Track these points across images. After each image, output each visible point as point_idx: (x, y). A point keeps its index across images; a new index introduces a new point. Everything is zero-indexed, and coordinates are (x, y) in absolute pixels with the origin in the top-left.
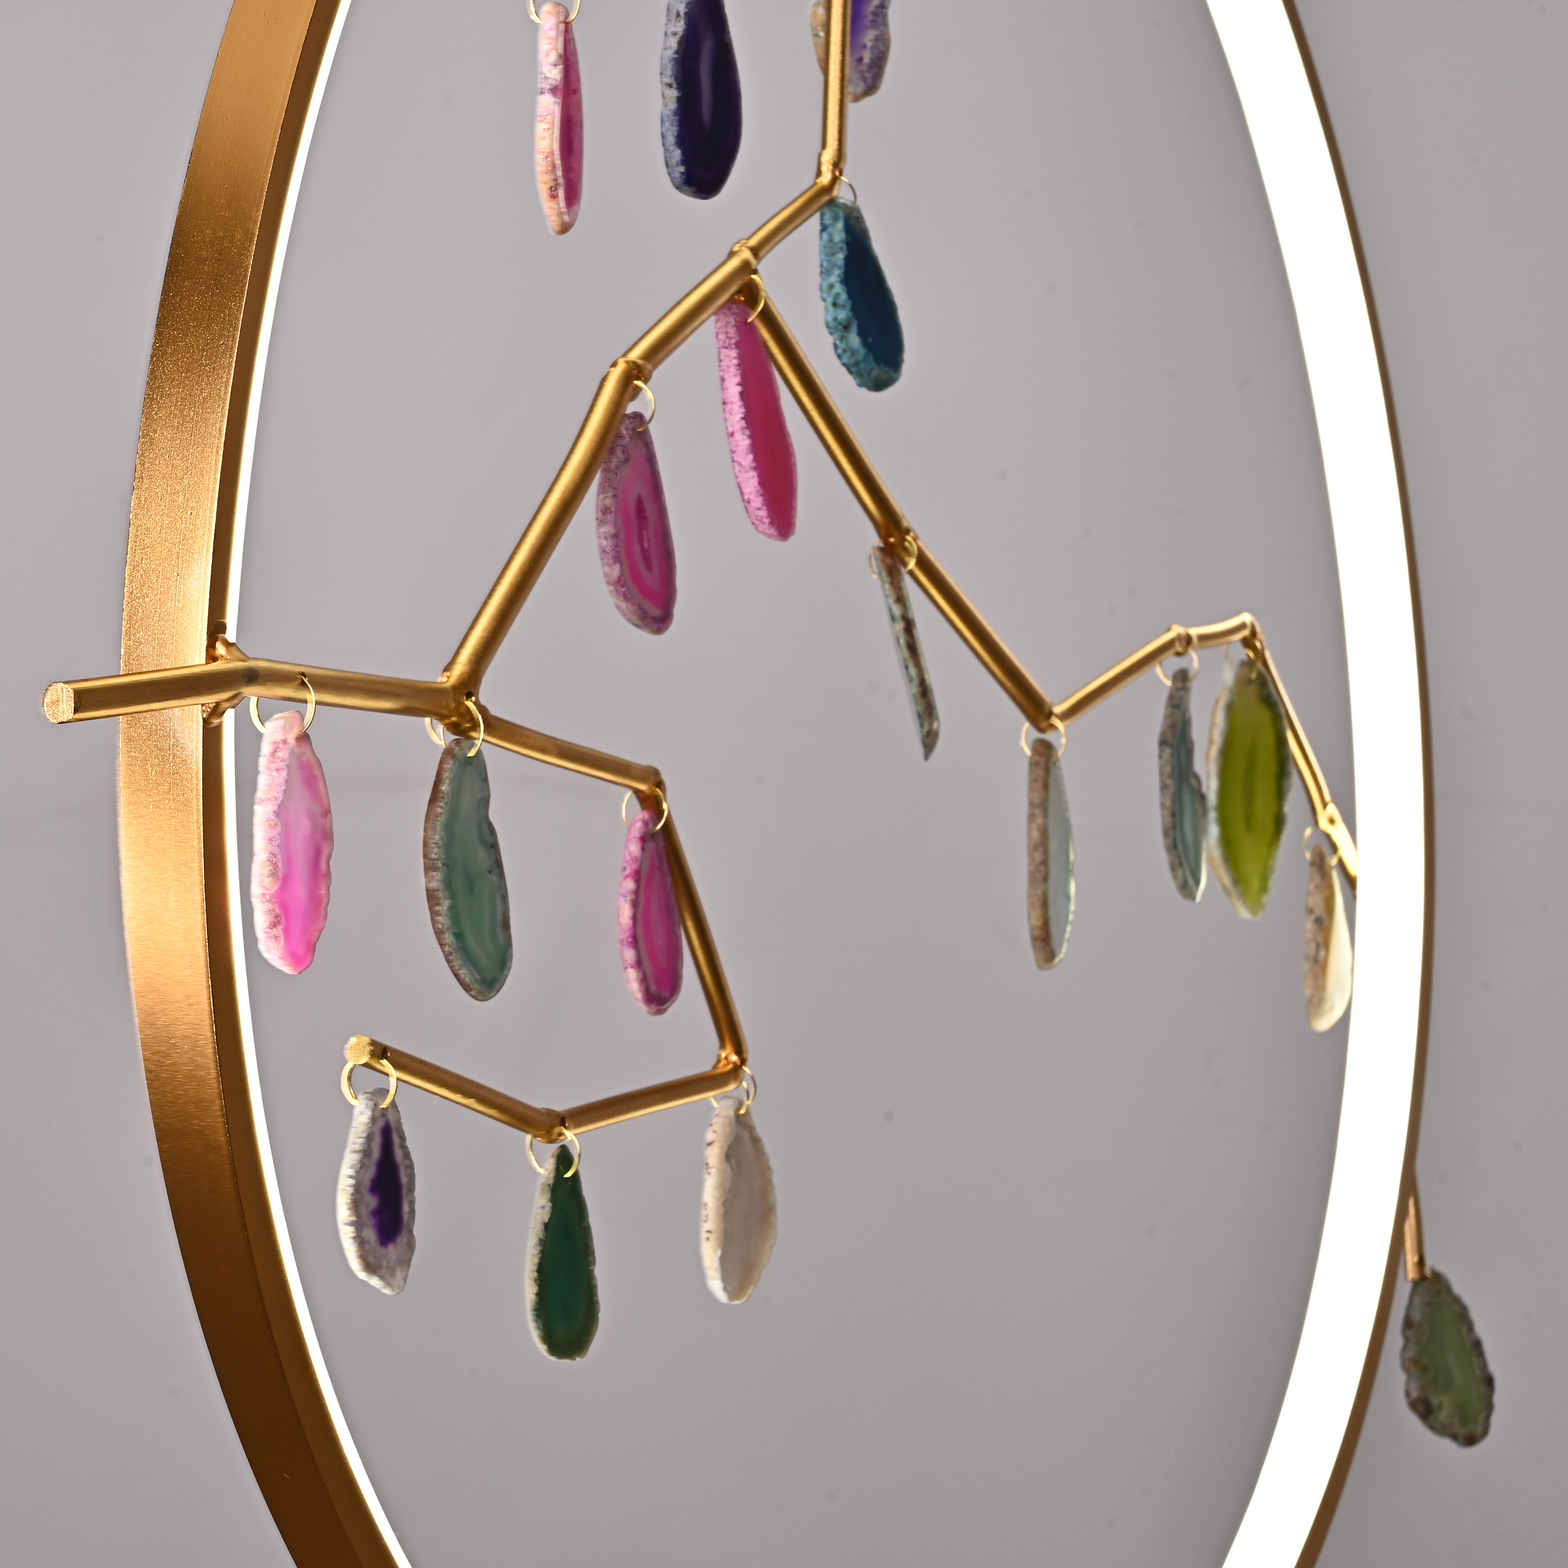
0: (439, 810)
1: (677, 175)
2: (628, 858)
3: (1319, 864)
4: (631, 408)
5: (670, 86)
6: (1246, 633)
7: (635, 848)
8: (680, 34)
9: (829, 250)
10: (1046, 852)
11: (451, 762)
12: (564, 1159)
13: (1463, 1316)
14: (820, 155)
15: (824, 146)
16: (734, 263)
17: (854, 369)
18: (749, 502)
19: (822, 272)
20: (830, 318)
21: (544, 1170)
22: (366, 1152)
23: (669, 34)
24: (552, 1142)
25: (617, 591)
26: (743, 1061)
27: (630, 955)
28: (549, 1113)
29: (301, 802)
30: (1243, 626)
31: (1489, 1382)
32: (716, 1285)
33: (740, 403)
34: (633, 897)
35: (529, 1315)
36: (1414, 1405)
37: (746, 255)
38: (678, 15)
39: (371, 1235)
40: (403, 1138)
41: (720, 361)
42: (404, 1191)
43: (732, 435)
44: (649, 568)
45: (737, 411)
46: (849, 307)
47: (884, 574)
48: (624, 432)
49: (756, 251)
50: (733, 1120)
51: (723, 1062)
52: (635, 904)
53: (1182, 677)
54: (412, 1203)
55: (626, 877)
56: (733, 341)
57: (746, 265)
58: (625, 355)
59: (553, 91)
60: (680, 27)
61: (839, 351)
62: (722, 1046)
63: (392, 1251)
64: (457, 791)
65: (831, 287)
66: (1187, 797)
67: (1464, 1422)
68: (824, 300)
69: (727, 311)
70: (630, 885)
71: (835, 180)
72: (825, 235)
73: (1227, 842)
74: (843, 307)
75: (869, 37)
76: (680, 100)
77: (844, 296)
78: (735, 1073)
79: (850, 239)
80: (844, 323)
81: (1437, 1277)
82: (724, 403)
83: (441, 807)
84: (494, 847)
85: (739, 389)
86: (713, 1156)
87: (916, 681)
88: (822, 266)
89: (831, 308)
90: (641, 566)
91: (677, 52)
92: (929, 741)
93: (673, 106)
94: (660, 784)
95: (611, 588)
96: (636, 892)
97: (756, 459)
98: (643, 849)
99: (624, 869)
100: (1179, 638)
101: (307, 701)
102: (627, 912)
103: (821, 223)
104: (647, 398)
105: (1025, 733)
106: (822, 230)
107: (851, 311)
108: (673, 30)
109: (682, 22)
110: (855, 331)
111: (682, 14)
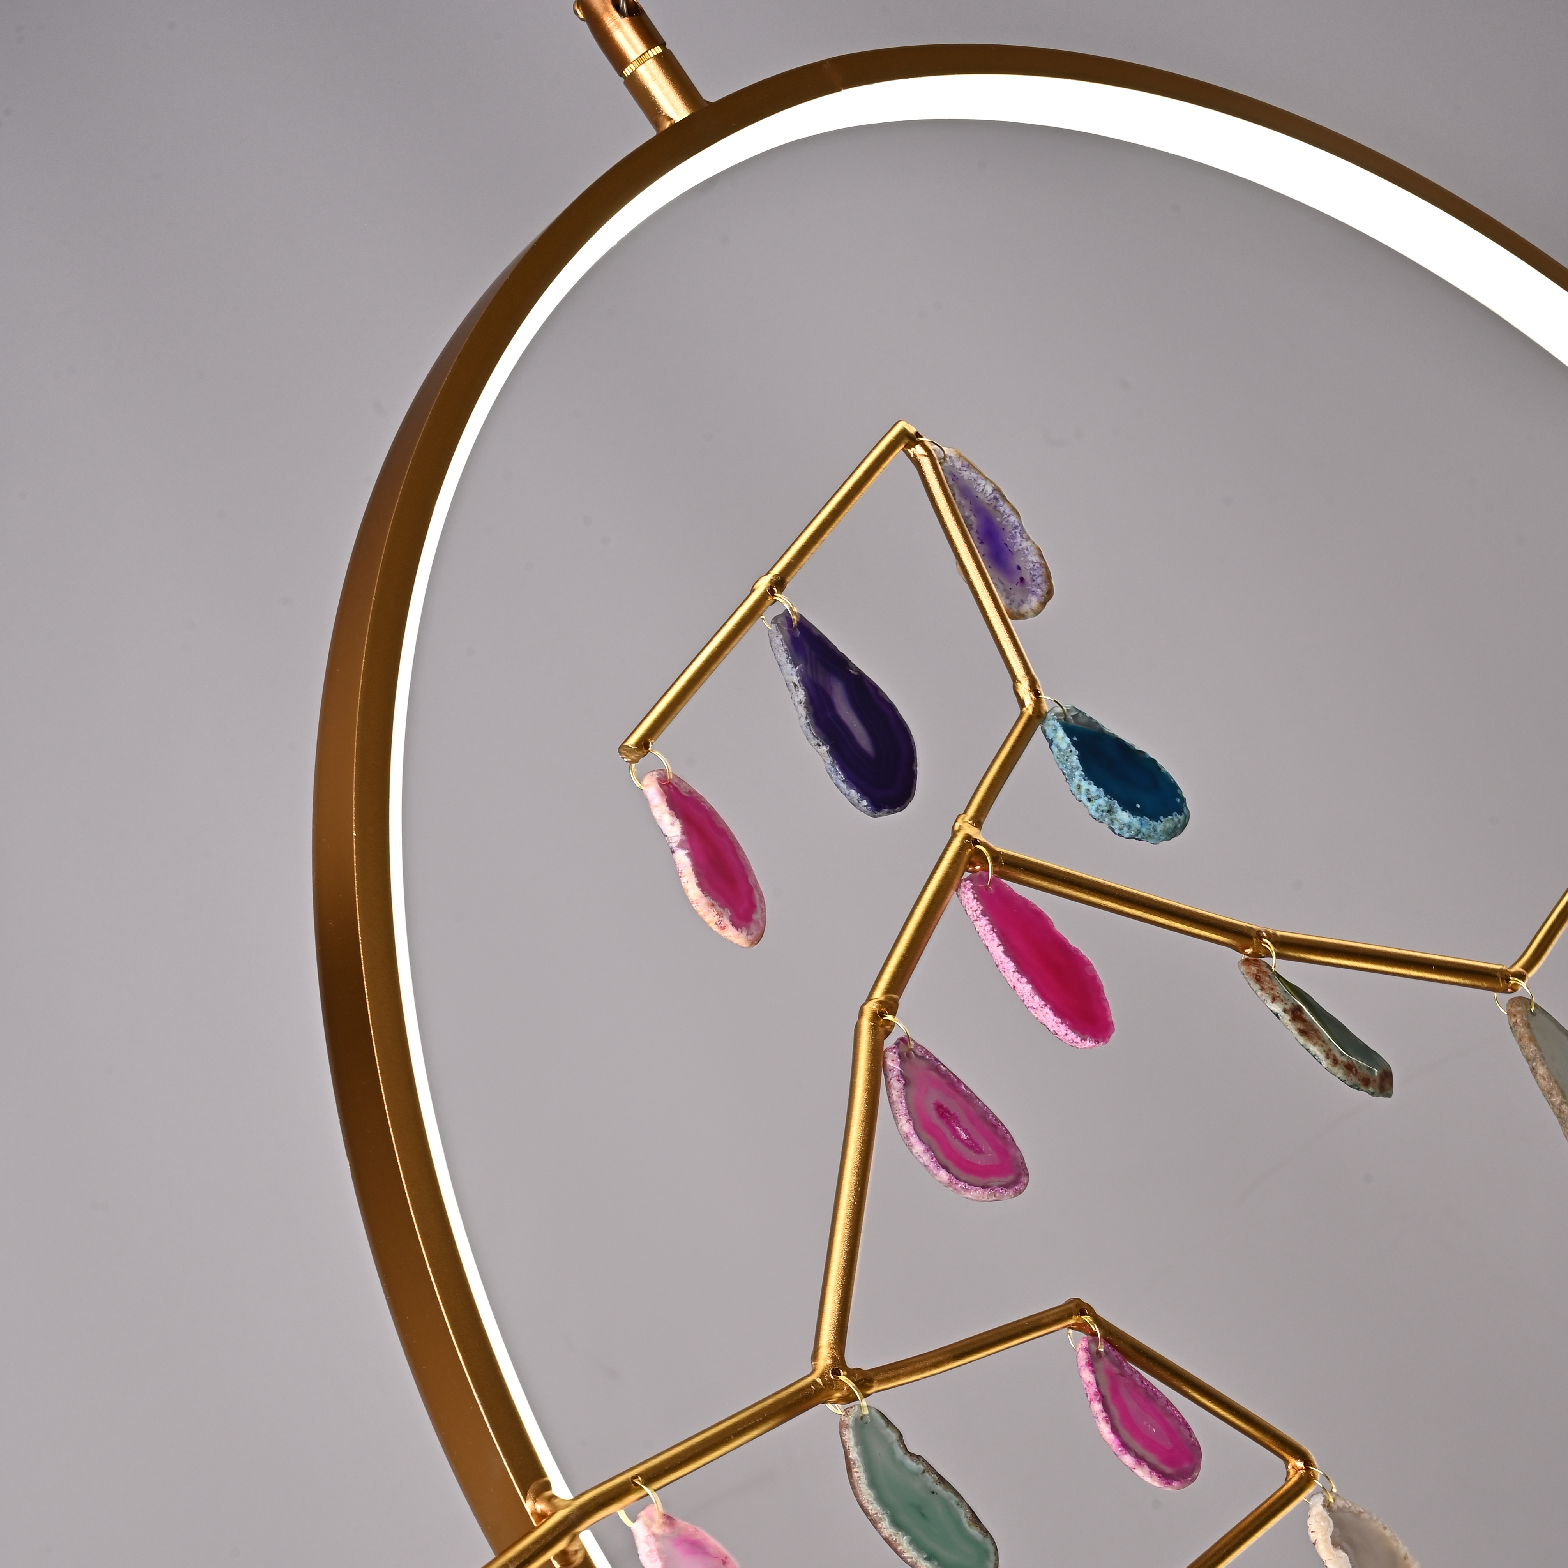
1: (866, 807)
2: (1085, 1386)
4: (890, 1041)
5: (820, 744)
7: (1087, 1376)
8: (803, 700)
9: (1062, 757)
11: (851, 1431)
14: (1015, 689)
15: (1016, 682)
16: (956, 843)
17: (1139, 836)
19: (1067, 780)
20: (1093, 812)
23: (796, 704)
26: (1308, 1462)
27: (1128, 1459)
33: (1008, 960)
34: (1104, 1414)
37: (966, 828)
38: (795, 686)
43: (1015, 987)
44: (979, 1151)
45: (1010, 966)
46: (1103, 794)
47: (1253, 984)
48: (892, 1065)
49: (977, 819)
50: (1328, 1512)
51: (1293, 1474)
52: (1110, 1420)
55: (1093, 1403)
56: (979, 912)
57: (971, 837)
58: (870, 999)
59: (681, 846)
60: (801, 694)
61: (1117, 832)
64: (866, 1453)
65: (1079, 787)
68: (1081, 801)
69: (963, 890)
70: (1099, 1407)
71: (1038, 701)
72: (1053, 747)
74: (1098, 797)
75: (1018, 557)
76: (831, 752)
77: (1093, 788)
78: (1307, 1475)
79: (1075, 739)
80: (1106, 808)
82: (998, 966)
84: (930, 1469)
85: (1001, 948)
86: (1326, 1552)
87: (1322, 1057)
88: (1065, 774)
89: (1089, 804)
90: (971, 1154)
91: (806, 718)
93: (830, 759)
96: (1106, 1409)
97: (1042, 997)
98: (1093, 1372)
99: (1087, 1395)
101: (647, 1495)
102: (1105, 1429)
103: (1048, 740)
104: (900, 1025)
105: (1499, 1001)
106: (1051, 745)
107: (1106, 796)
108: (798, 700)
109: (800, 689)
110: (1119, 809)
111: (797, 683)
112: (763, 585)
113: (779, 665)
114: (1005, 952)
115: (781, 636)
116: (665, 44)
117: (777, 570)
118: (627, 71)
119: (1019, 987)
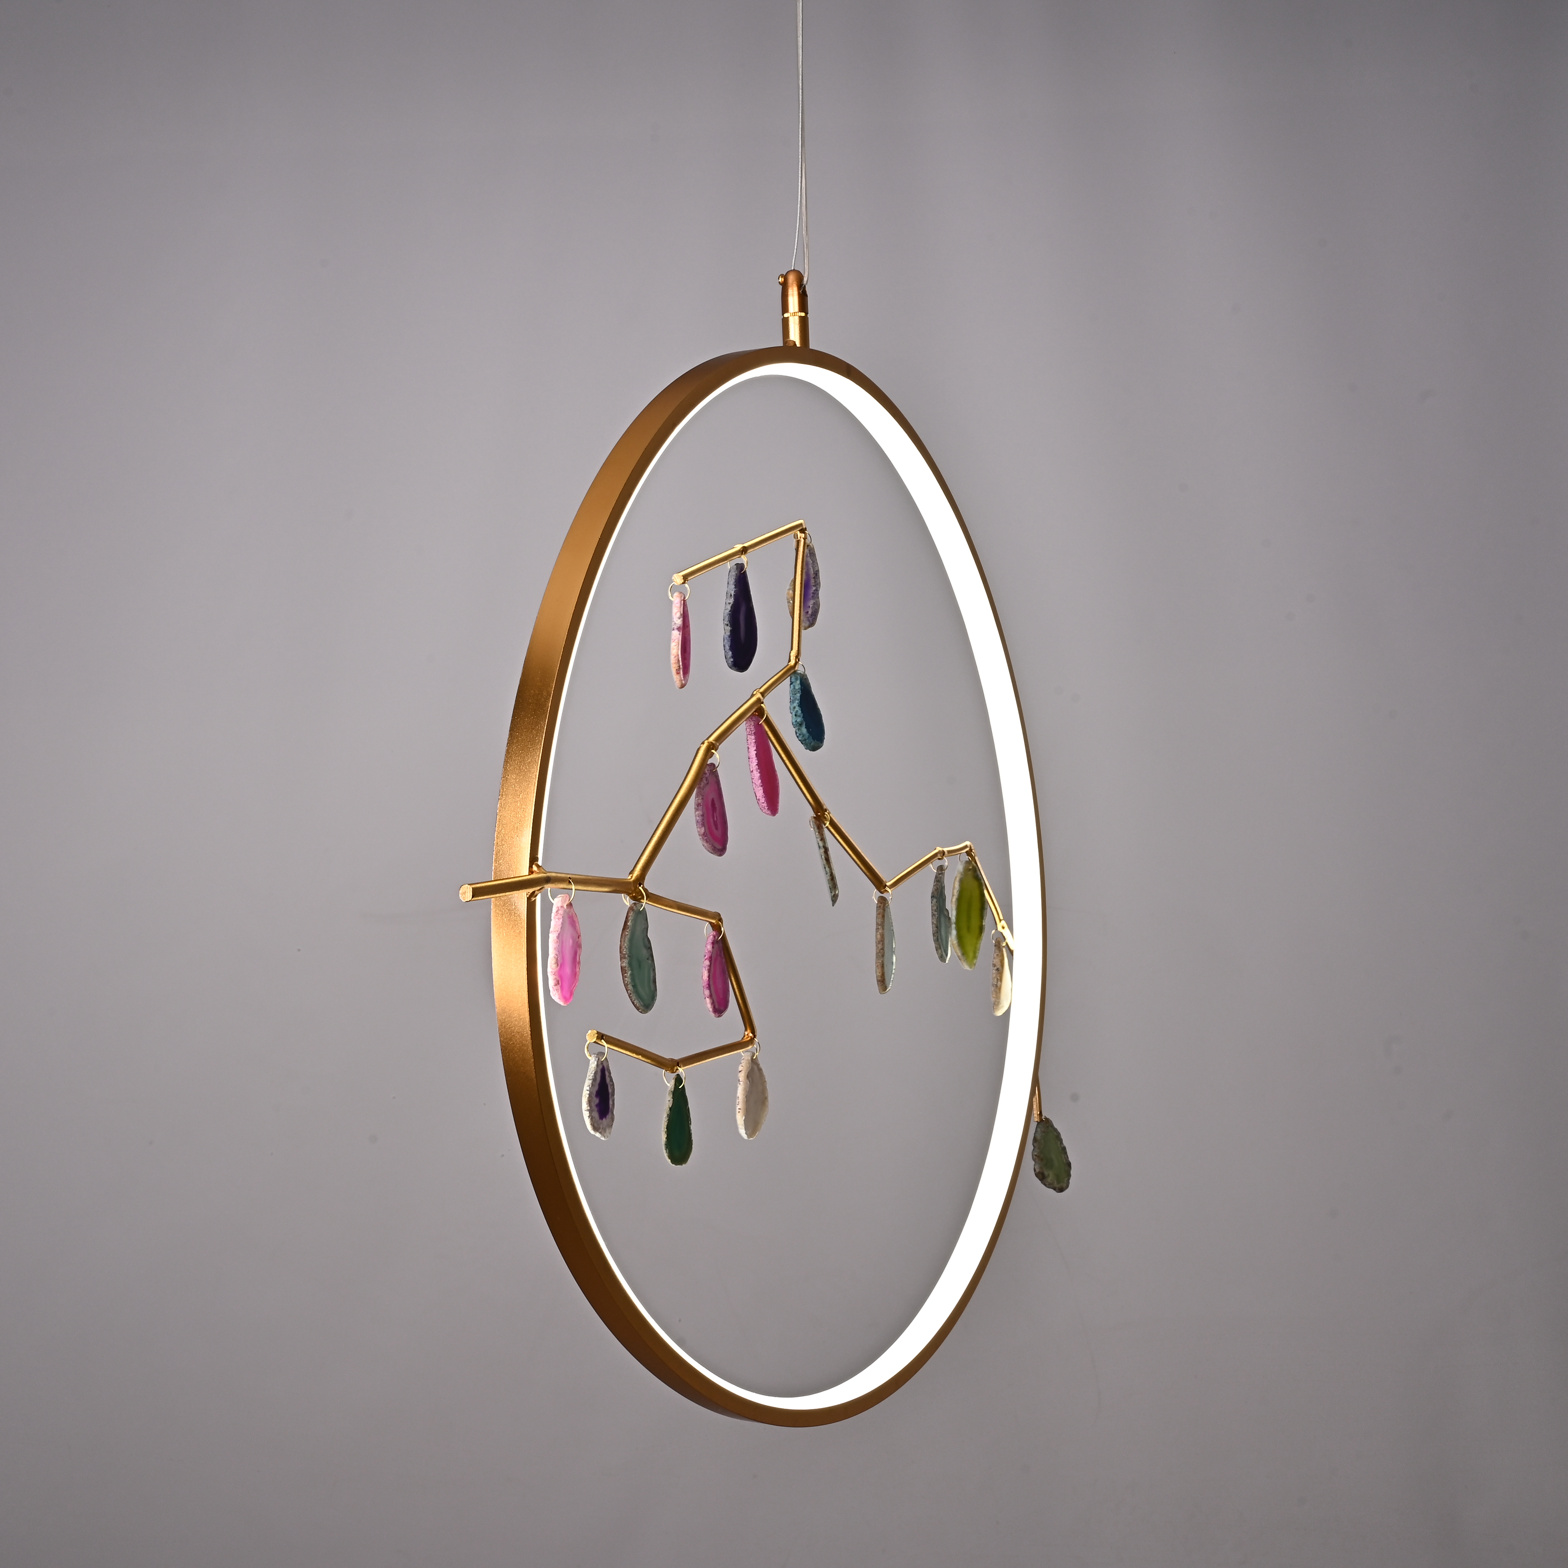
0: (627, 933)
1: (730, 662)
2: (707, 951)
3: (998, 946)
4: (710, 761)
5: (727, 625)
6: (968, 849)
7: (709, 947)
8: (732, 603)
9: (793, 693)
10: (883, 944)
11: (632, 913)
12: (679, 1080)
13: (1058, 1137)
14: (790, 653)
15: (792, 649)
16: (754, 699)
17: (804, 742)
18: (759, 800)
19: (790, 702)
20: (794, 721)
21: (670, 1085)
22: (594, 1080)
23: (727, 603)
24: (673, 1072)
25: (703, 838)
26: (755, 1036)
27: (707, 992)
28: (672, 1060)
29: (569, 931)
30: (966, 847)
31: (1069, 1165)
32: (742, 1131)
33: (756, 758)
34: (709, 968)
35: (664, 1147)
36: (1037, 1175)
37: (759, 695)
38: (731, 595)
39: (596, 1115)
40: (610, 1073)
41: (748, 740)
42: (610, 1095)
43: (752, 771)
44: (717, 829)
45: (755, 762)
46: (802, 717)
47: (816, 828)
48: (707, 771)
49: (763, 694)
50: (750, 1061)
51: (746, 1036)
52: (709, 971)
53: (941, 869)
54: (613, 1101)
55: (705, 960)
56: (753, 732)
57: (759, 700)
58: (707, 739)
59: (678, 629)
60: (732, 600)
61: (798, 735)
62: (746, 1030)
63: (605, 1121)
64: (634, 925)
65: (794, 708)
66: (943, 919)
67: (1059, 1182)
68: (792, 713)
69: (750, 719)
70: (707, 963)
71: (796, 663)
72: (791, 685)
73: (960, 937)
74: (800, 716)
75: (811, 603)
76: (731, 631)
77: (800, 712)
78: (751, 1041)
79: (803, 688)
80: (800, 723)
81: (1047, 1120)
82: (749, 758)
83: (628, 932)
84: (650, 948)
85: (755, 752)
86: (742, 1076)
87: (829, 874)
88: (790, 699)
89: (794, 717)
90: (713, 828)
91: (730, 611)
92: (834, 898)
93: (728, 633)
94: (720, 920)
95: (701, 837)
96: (710, 966)
97: (762, 782)
98: (713, 947)
99: (705, 956)
100: (939, 852)
101: (572, 889)
102: (706, 974)
103: (791, 681)
104: (717, 757)
105: (875, 894)
106: (791, 684)
107: (803, 717)
108: (729, 602)
109: (733, 598)
110: (804, 726)
111: (733, 595)
112: (738, 547)
113: (728, 584)
114: (756, 754)
115: (736, 572)
116: (808, 314)
117: (746, 545)
118: (786, 315)
119: (755, 772)
